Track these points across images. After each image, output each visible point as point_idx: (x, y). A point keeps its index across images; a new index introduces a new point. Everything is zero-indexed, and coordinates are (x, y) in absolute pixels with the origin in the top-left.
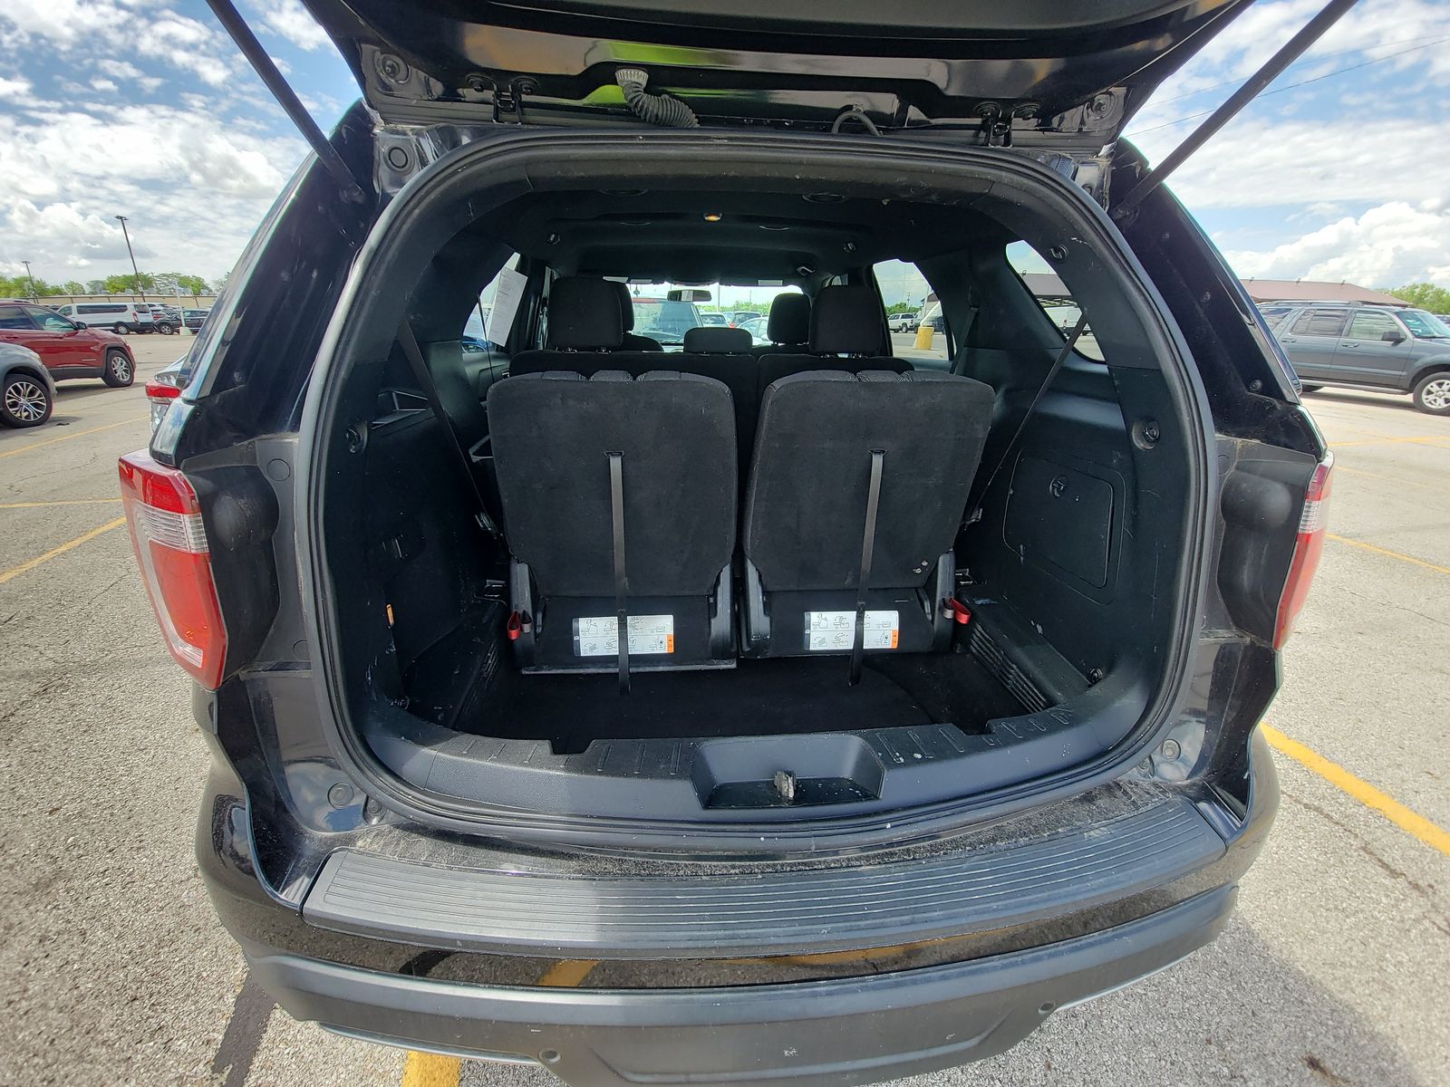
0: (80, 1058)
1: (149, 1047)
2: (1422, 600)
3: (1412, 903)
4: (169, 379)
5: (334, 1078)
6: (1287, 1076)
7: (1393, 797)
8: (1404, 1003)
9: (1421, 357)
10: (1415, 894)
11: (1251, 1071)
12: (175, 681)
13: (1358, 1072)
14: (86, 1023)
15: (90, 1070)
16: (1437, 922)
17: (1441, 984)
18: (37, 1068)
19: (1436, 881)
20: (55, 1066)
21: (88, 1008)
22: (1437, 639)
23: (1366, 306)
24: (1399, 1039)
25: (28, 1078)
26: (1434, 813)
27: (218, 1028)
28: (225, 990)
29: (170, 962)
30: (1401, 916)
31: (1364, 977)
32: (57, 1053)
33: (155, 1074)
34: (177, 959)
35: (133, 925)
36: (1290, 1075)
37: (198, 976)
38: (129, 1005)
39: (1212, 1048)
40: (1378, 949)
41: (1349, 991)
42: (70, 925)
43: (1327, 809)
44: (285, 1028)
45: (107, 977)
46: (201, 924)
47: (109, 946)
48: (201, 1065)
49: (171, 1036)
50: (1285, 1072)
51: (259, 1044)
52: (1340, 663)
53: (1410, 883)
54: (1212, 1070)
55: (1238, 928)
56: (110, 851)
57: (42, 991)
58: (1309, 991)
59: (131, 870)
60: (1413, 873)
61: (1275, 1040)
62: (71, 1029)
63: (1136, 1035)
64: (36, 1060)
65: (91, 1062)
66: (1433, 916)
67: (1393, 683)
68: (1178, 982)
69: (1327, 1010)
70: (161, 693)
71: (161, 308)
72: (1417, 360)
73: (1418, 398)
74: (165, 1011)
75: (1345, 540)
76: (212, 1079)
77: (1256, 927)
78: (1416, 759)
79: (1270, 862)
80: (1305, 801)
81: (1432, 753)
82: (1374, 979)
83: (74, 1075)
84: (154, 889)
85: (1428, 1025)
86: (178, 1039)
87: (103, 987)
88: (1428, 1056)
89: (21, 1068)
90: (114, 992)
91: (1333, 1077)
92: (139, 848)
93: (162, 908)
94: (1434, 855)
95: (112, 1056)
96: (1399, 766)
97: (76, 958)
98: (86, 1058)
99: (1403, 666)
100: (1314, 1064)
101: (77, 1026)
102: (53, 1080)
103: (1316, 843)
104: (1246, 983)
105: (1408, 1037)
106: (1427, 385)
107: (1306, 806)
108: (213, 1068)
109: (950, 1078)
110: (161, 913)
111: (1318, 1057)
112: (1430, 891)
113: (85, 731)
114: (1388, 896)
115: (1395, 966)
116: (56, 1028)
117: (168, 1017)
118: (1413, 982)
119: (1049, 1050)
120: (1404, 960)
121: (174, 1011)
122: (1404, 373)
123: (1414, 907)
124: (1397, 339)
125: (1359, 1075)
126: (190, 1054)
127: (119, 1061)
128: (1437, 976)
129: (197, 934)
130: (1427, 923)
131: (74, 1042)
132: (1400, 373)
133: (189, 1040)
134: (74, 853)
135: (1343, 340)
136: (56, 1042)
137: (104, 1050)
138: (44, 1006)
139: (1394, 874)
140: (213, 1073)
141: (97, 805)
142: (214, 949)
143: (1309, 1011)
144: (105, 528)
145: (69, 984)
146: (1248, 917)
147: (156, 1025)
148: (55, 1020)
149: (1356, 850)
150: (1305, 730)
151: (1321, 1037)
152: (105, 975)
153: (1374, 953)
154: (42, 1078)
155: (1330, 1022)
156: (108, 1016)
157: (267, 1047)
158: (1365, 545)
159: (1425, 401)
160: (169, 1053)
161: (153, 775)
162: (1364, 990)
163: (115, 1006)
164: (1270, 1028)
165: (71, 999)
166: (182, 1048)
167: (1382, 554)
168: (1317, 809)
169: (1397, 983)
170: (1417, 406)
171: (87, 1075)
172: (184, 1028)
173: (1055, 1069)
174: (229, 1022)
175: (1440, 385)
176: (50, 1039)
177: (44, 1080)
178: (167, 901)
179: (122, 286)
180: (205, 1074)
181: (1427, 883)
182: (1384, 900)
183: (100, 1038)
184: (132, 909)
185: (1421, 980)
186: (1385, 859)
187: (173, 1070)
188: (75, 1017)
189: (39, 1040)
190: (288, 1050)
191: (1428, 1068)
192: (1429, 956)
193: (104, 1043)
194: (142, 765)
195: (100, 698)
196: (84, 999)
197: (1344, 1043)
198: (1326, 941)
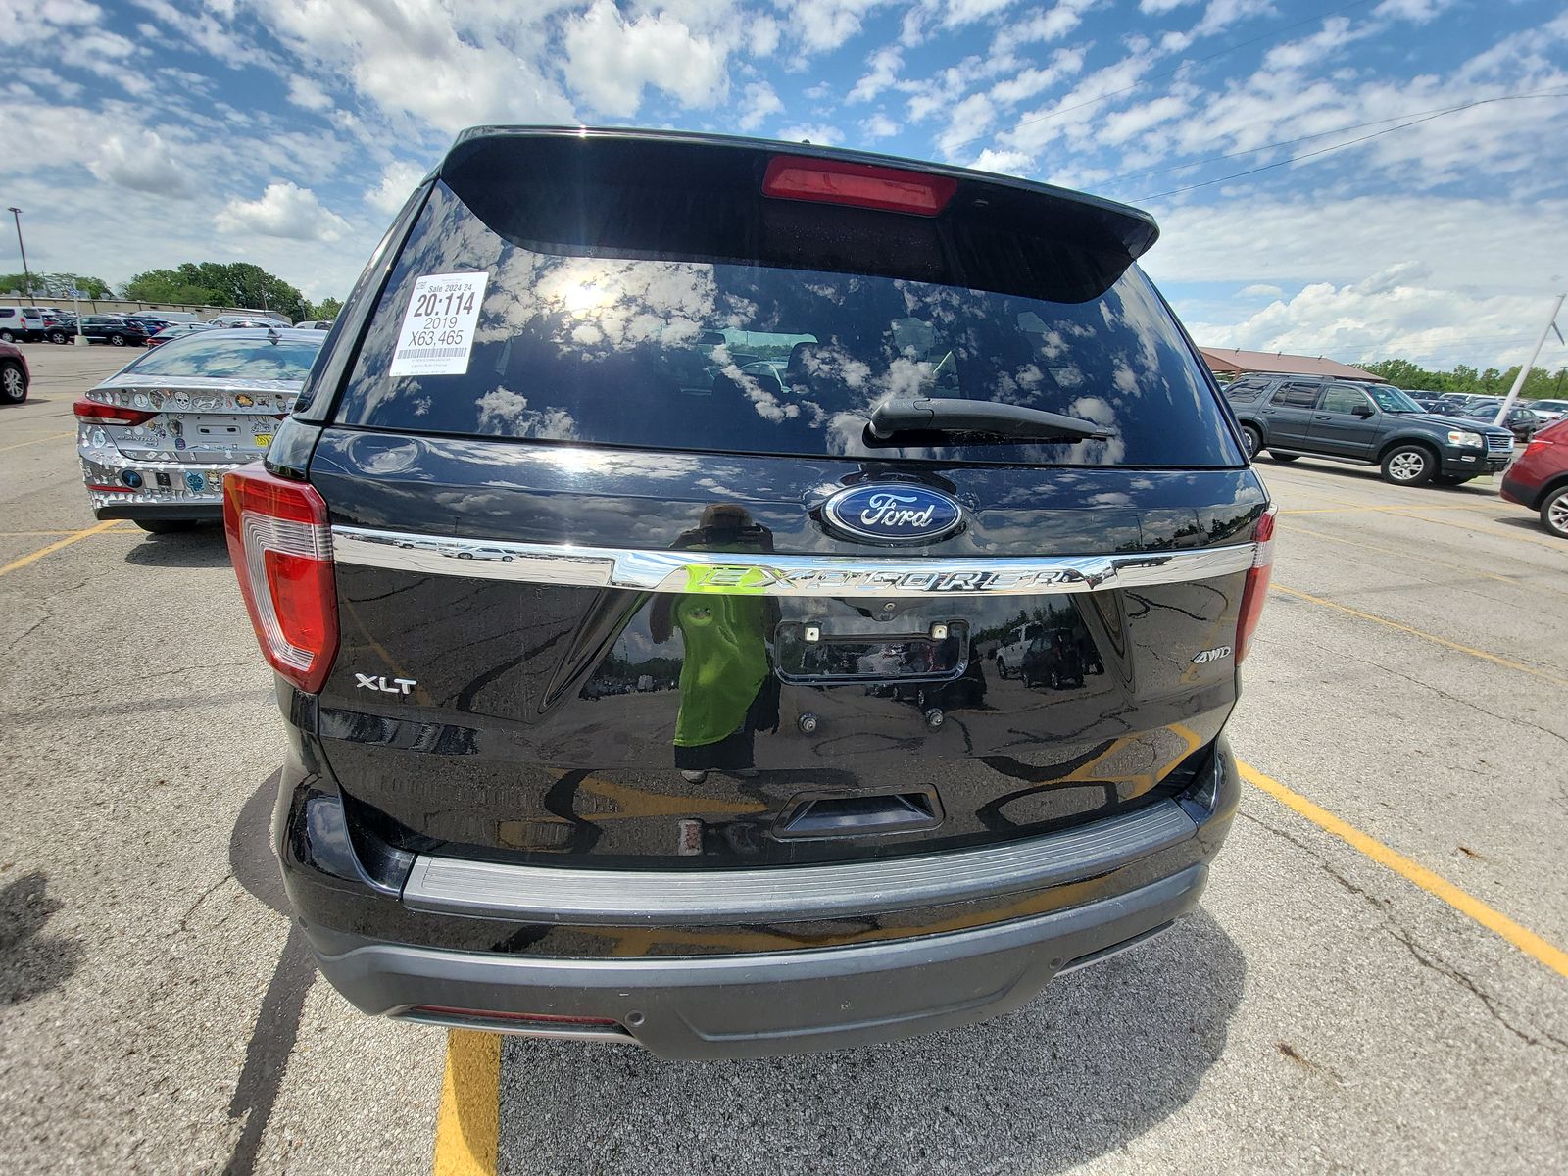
0: (75, 1114)
1: (154, 1099)
2: (1381, 654)
3: (1370, 914)
4: (104, 396)
5: (365, 1112)
6: (1262, 1059)
7: (1351, 824)
8: (1367, 1001)
9: (1388, 431)
10: (1373, 907)
11: (1229, 1055)
12: (127, 732)
13: (1328, 1058)
14: (78, 1079)
15: (89, 1125)
16: (1395, 932)
17: (1402, 987)
18: (26, 1127)
19: (1392, 897)
20: (47, 1125)
21: (79, 1063)
22: (1393, 687)
23: (1338, 381)
24: (1365, 1032)
25: (17, 1137)
26: (1389, 839)
27: (231, 1075)
28: (234, 1038)
29: (167, 1015)
30: (1361, 926)
31: (1328, 978)
32: (47, 1110)
33: (164, 1123)
34: (174, 1012)
35: (117, 980)
36: (1265, 1059)
37: (201, 1027)
38: (126, 1058)
39: (1196, 1035)
40: (1340, 953)
41: (1314, 989)
42: (45, 983)
43: (1292, 835)
44: (306, 1069)
45: (96, 1032)
46: (197, 976)
47: (94, 1002)
48: (216, 1112)
49: (178, 1086)
50: (1260, 1056)
51: (278, 1086)
52: (1307, 709)
53: (1368, 898)
54: (1197, 1053)
55: (1217, 935)
56: (79, 907)
57: (23, 1049)
58: (1278, 988)
59: (108, 925)
60: (1370, 889)
61: (1250, 1028)
62: (61, 1086)
63: (1129, 1027)
64: (24, 1119)
65: (89, 1117)
66: (1390, 926)
67: (1353, 726)
68: (1165, 982)
69: (1295, 1004)
70: (112, 745)
71: (53, 313)
72: (1384, 433)
73: (1385, 469)
74: (167, 1062)
75: (1317, 600)
76: (230, 1124)
77: (1231, 934)
78: (1372, 791)
79: (1244, 879)
80: (1274, 827)
81: (1387, 786)
82: (1337, 980)
83: (70, 1131)
84: (136, 944)
85: (1393, 1023)
86: (186, 1089)
87: (92, 1042)
88: (1397, 1050)
89: (8, 1128)
90: (106, 1046)
91: (1304, 1062)
92: (112, 904)
93: (149, 963)
94: (1389, 874)
95: (113, 1110)
96: (1357, 798)
97: (57, 1015)
98: (82, 1114)
99: (1362, 711)
100: (1287, 1050)
101: (68, 1082)
102: (46, 1138)
103: (1283, 863)
104: (1223, 981)
105: (1374, 1032)
106: (1394, 457)
107: (1275, 832)
108: (230, 1113)
109: (968, 1072)
110: (149, 967)
111: (1289, 1044)
112: (1387, 905)
113: (29, 785)
114: (1347, 908)
115: (1356, 969)
116: (43, 1085)
117: (173, 1068)
118: (1374, 983)
119: (1055, 1044)
120: (1365, 964)
121: (178, 1062)
122: (1372, 446)
123: (1372, 918)
124: (1365, 413)
125: (1329, 1061)
126: (202, 1102)
127: (121, 1114)
128: (1397, 979)
129: (194, 985)
130: (1385, 933)
131: (67, 1099)
132: (1368, 445)
133: (199, 1088)
134: (38, 910)
135: (1318, 413)
136: (45, 1100)
137: (102, 1104)
138: (26, 1064)
139: (1352, 889)
140: (231, 1118)
141: (57, 861)
142: (216, 1000)
143: (1278, 1004)
144: (16, 565)
145: (53, 1041)
146: (1225, 927)
147: (159, 1077)
148: (41, 1077)
149: (1318, 869)
150: (1275, 766)
151: (1290, 1027)
152: (93, 1031)
153: (1336, 957)
154: (33, 1136)
155: (1299, 1015)
156: (102, 1072)
157: (288, 1089)
158: (1331, 604)
159: (1391, 472)
160: (178, 1103)
161: (117, 829)
162: (1329, 988)
163: (110, 1061)
164: (1245, 1019)
165: (57, 1056)
166: (192, 1096)
167: (1346, 612)
168: (1284, 834)
169: (1358, 984)
170: (1384, 477)
171: (84, 1130)
172: (192, 1078)
173: (1060, 1058)
174: (242, 1068)
175: (1406, 457)
176: (38, 1097)
177: (36, 1138)
178: (154, 955)
179: (6, 287)
180: (222, 1120)
181: (1382, 898)
182: (1344, 911)
183: (96, 1093)
184: (114, 965)
185: (1382, 982)
186: (1344, 877)
187: (184, 1119)
188: (64, 1074)
189: (25, 1099)
190: (312, 1090)
191: (1398, 1061)
192: (1389, 961)
193: (101, 1097)
194: (101, 820)
195: (41, 749)
196: (72, 1055)
197: (1313, 1033)
198: (1292, 945)
